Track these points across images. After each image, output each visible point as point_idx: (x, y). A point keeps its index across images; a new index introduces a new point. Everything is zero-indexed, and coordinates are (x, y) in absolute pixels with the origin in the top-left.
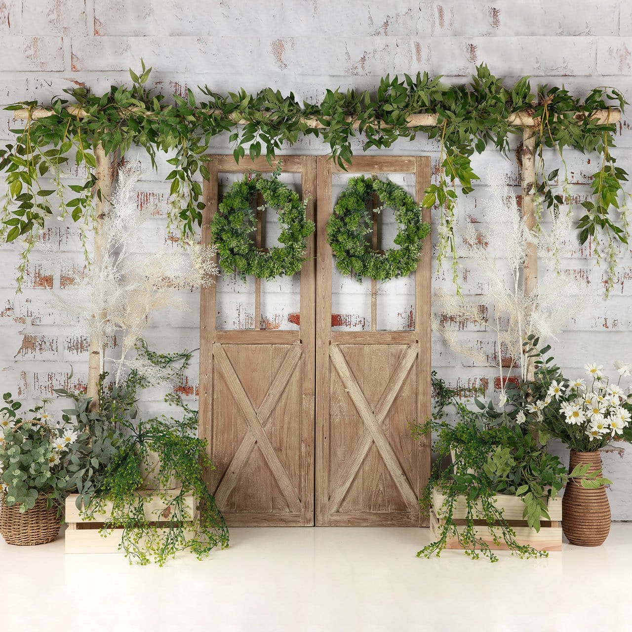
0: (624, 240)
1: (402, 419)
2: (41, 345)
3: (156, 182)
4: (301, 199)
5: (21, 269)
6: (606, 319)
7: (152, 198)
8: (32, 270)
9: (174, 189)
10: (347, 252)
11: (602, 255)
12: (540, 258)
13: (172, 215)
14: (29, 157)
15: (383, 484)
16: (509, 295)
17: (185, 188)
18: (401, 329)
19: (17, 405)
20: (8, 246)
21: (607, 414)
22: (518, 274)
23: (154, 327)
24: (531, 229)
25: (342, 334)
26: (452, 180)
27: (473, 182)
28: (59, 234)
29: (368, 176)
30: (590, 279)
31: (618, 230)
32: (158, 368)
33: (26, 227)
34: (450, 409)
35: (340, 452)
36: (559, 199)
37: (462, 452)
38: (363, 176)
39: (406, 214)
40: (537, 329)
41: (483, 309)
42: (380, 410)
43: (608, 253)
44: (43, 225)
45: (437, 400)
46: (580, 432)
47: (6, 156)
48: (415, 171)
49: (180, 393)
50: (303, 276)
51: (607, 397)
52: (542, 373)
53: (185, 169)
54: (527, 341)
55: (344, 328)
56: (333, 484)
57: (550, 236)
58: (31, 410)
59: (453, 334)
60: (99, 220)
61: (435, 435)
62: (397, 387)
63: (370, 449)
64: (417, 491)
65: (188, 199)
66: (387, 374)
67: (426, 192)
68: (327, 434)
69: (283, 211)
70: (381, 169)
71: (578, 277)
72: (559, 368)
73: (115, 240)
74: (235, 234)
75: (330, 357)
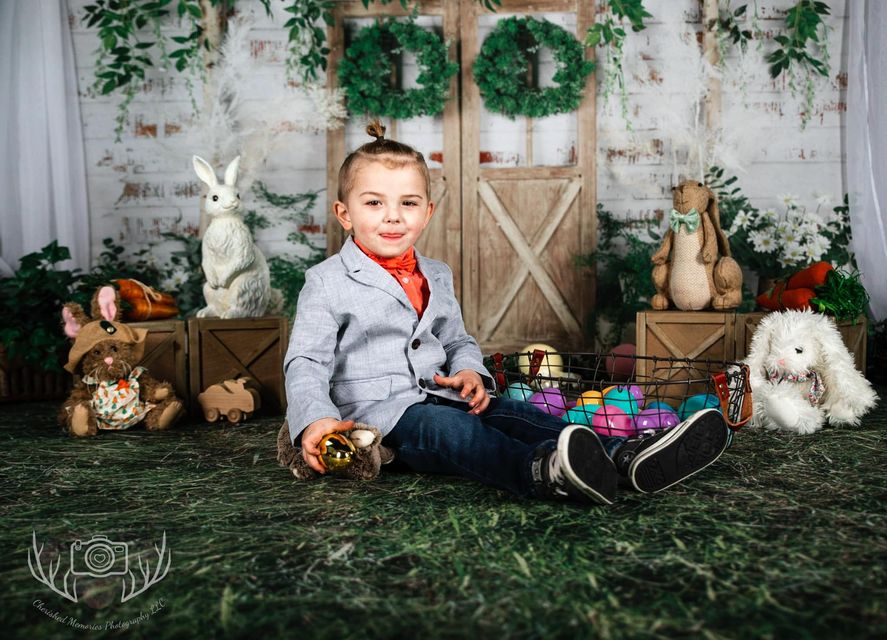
0: (824, 73)
1: (562, 251)
2: (144, 192)
3: (271, 30)
4: (442, 41)
5: (120, 120)
6: (802, 151)
7: (267, 47)
8: (132, 121)
9: (293, 36)
10: (498, 91)
11: (798, 88)
12: (725, 93)
13: (292, 61)
14: (124, 11)
15: (541, 313)
16: (689, 129)
17: (306, 35)
18: (561, 163)
19: (120, 250)
20: (104, 98)
21: (803, 242)
22: (698, 109)
23: (273, 170)
24: (714, 64)
25: (493, 171)
26: (621, 17)
27: (645, 20)
28: (163, 85)
29: (520, 16)
30: (783, 111)
31: (816, 63)
32: (279, 208)
33: (124, 80)
34: (619, 241)
35: (491, 284)
36: (748, 34)
37: (632, 282)
38: (515, 18)
39: (566, 53)
40: (721, 161)
41: (657, 143)
42: (537, 242)
43: (804, 86)
44: (142, 76)
45: (603, 231)
46: (771, 259)
47: (97, 11)
48: (576, 10)
49: (305, 233)
50: (445, 116)
51: (804, 225)
52: (727, 203)
53: (306, 17)
54: (709, 172)
55: (494, 165)
56: (483, 315)
57: (736, 70)
58: (136, 254)
59: (621, 167)
60: (208, 70)
61: (601, 265)
62: (556, 221)
63: (526, 280)
64: (581, 319)
65: (310, 45)
66: (545, 207)
67: (590, 30)
68: (475, 267)
69: (421, 54)
70: (536, 9)
71: (769, 109)
72: (746, 199)
73: (227, 87)
74: (365, 77)
75: (478, 193)
